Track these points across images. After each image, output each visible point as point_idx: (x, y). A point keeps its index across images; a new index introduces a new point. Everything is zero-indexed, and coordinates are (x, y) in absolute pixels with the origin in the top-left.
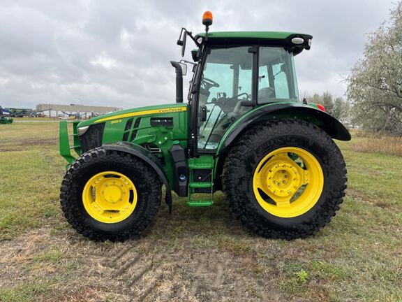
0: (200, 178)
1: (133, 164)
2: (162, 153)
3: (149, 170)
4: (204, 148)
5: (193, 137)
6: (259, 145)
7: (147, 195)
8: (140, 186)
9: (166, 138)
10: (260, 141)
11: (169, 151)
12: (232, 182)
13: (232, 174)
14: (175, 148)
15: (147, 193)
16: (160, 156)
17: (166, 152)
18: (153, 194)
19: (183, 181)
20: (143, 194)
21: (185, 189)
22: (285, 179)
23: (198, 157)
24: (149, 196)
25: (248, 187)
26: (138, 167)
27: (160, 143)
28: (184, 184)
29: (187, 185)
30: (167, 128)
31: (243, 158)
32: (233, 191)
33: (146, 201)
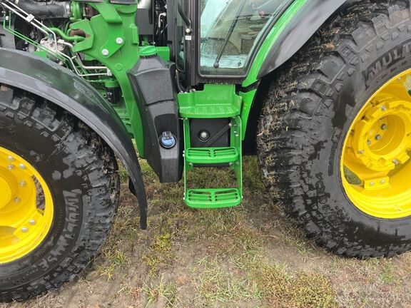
0: (204, 135)
1: (22, 115)
2: (113, 77)
3: (75, 129)
4: (216, 67)
5: (188, 38)
6: (375, 57)
7: (80, 197)
8: (56, 175)
9: (120, 40)
10: (379, 44)
11: (130, 75)
12: (293, 153)
13: (297, 135)
14: (146, 66)
15: (79, 191)
16: (109, 84)
17: (122, 77)
18: (95, 193)
19: (169, 148)
20: (66, 194)
21: (175, 166)
22: (381, 133)
23: (200, 87)
24: (86, 198)
25: (331, 164)
26: (41, 124)
27: (105, 52)
28: (172, 155)
29: (181, 159)
30: (120, 13)
31: (329, 92)
32: (294, 174)
33: (80, 211)
